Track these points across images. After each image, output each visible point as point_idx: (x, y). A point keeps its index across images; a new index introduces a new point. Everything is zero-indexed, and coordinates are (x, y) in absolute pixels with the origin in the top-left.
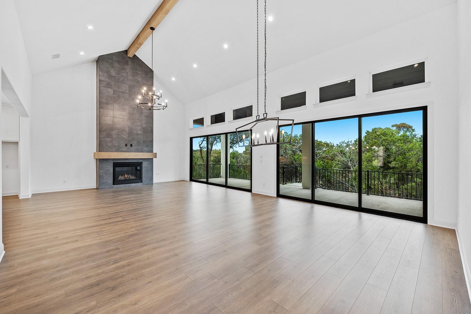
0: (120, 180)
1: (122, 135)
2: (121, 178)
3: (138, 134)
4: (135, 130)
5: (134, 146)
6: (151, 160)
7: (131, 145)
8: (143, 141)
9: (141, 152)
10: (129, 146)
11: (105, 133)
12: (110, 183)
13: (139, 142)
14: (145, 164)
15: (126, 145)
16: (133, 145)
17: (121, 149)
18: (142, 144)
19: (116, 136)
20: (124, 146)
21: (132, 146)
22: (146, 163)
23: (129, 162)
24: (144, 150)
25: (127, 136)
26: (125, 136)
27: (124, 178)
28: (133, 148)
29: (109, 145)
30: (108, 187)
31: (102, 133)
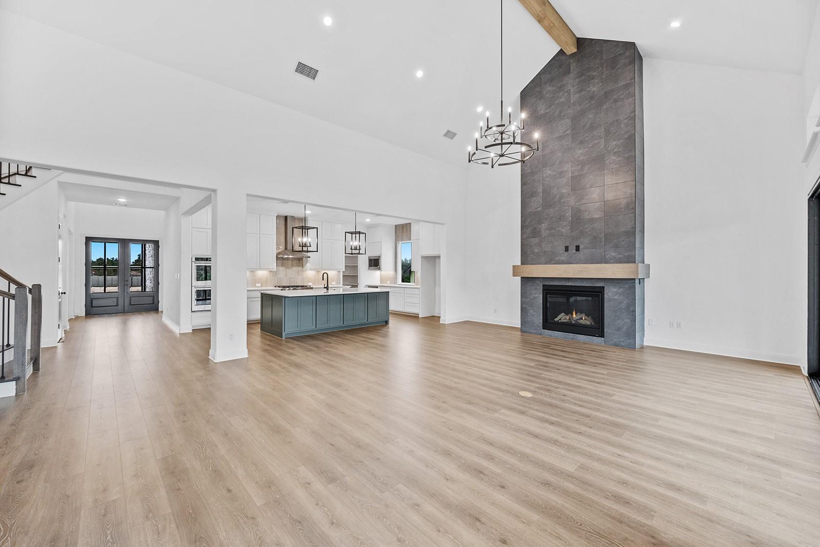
0: (558, 323)
1: (558, 229)
2: (562, 318)
3: (592, 220)
4: (586, 211)
5: (584, 248)
6: (629, 284)
7: (578, 248)
8: (606, 235)
9: (602, 263)
10: (572, 250)
11: (529, 229)
12: (537, 325)
13: (595, 238)
14: (610, 293)
15: (567, 249)
16: (581, 247)
17: (557, 259)
18: (603, 243)
19: (548, 232)
20: (562, 252)
21: (579, 250)
22: (615, 290)
23: (573, 285)
24: (607, 257)
25: (568, 228)
26: (565, 230)
27: (569, 319)
28: (580, 255)
29: (536, 250)
30: (534, 331)
31: (525, 230)
